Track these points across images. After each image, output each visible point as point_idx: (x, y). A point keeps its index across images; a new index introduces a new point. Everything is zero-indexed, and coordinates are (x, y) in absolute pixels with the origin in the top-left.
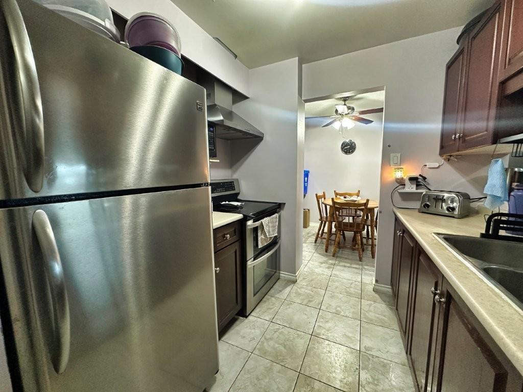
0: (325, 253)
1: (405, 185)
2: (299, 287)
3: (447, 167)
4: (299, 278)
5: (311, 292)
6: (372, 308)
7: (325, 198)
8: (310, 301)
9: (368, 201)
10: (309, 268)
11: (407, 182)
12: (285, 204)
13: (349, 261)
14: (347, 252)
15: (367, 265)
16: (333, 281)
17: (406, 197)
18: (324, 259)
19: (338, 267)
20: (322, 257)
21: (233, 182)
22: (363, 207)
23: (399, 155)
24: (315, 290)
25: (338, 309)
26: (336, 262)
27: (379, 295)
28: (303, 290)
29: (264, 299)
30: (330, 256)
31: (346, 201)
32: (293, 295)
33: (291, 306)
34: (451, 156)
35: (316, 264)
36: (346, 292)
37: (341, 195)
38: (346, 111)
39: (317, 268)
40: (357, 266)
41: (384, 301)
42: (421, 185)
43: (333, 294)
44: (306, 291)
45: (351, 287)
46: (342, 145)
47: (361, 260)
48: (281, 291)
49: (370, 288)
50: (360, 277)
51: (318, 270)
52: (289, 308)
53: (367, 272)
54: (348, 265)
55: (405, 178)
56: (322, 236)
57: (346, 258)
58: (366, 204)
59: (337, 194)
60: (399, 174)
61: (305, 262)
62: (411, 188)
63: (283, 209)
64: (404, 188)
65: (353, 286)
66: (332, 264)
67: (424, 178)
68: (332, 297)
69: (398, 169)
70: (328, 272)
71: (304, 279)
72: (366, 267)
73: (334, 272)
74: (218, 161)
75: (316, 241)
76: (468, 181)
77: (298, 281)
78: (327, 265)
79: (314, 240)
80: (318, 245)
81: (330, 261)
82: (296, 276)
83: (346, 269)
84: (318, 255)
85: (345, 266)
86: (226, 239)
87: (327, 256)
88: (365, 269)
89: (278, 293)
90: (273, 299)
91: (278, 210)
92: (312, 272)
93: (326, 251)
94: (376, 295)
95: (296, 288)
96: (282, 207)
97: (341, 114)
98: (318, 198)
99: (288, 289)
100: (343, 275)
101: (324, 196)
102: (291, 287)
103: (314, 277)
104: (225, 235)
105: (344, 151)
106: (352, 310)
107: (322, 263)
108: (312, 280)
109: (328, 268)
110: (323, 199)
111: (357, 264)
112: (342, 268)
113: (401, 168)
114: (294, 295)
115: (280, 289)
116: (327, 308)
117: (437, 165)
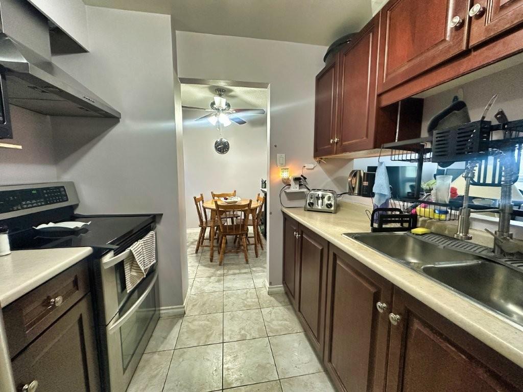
0: (210, 263)
1: (290, 185)
2: (190, 321)
3: (319, 169)
4: (186, 308)
5: (207, 322)
6: (273, 316)
7: (203, 201)
8: (208, 337)
9: (251, 201)
10: (197, 288)
11: (292, 183)
12: (162, 214)
13: (237, 266)
14: (231, 256)
15: (255, 267)
16: (228, 297)
17: (292, 196)
18: (212, 270)
19: (229, 277)
20: (208, 269)
21: (63, 187)
22: (247, 208)
23: (284, 155)
24: (210, 316)
25: (243, 332)
26: (225, 272)
27: (274, 297)
28: (196, 323)
29: (141, 364)
30: (216, 265)
31: (228, 203)
32: (184, 337)
33: (186, 356)
34: (321, 159)
35: (204, 280)
36: (244, 306)
37: (219, 196)
38: (224, 106)
39: (206, 285)
40: (246, 271)
41: (280, 302)
42: (302, 185)
43: (232, 315)
44: (201, 322)
45: (248, 298)
46: (216, 144)
47: (247, 262)
48: (165, 338)
49: (264, 292)
50: (252, 282)
51: (208, 288)
52: (183, 360)
53: (257, 274)
54: (237, 271)
55: (290, 178)
56: (202, 244)
57: (233, 264)
58: (249, 205)
59: (214, 196)
60: (285, 175)
61: (190, 281)
62: (295, 188)
63: (159, 223)
64: (289, 188)
65: (248, 295)
66: (220, 275)
67: (305, 178)
68: (232, 318)
69: (285, 169)
70: (219, 287)
71: (193, 306)
72: (254, 269)
73: (225, 285)
74: (20, 147)
75: (197, 250)
76: (332, 181)
77: (186, 313)
78: (217, 278)
79: (195, 249)
80: (200, 254)
81: (219, 272)
82: (184, 307)
83: (236, 277)
84: (204, 268)
85: (234, 274)
86: (54, 306)
87: (213, 266)
88: (254, 271)
89: (162, 343)
90: (156, 356)
91: (152, 225)
92: (201, 293)
93: (211, 260)
94: (272, 298)
95: (187, 323)
96: (157, 219)
97: (216, 109)
98: (196, 201)
99: (176, 329)
100: (236, 285)
101: (202, 199)
102: (179, 324)
103: (205, 299)
104: (49, 298)
105: (218, 150)
106: (257, 327)
107: (210, 277)
108: (204, 304)
109: (219, 281)
110: (201, 202)
111: (245, 268)
112: (233, 277)
113: (288, 169)
114: (186, 335)
115: (164, 334)
116: (230, 338)
117: (312, 166)
